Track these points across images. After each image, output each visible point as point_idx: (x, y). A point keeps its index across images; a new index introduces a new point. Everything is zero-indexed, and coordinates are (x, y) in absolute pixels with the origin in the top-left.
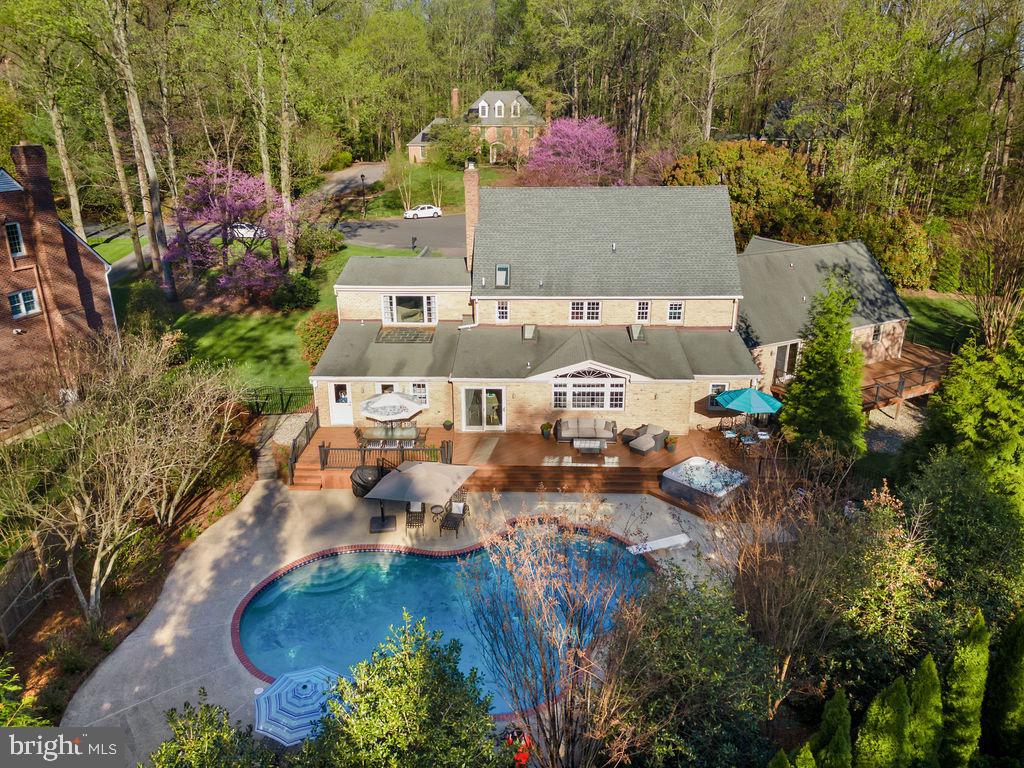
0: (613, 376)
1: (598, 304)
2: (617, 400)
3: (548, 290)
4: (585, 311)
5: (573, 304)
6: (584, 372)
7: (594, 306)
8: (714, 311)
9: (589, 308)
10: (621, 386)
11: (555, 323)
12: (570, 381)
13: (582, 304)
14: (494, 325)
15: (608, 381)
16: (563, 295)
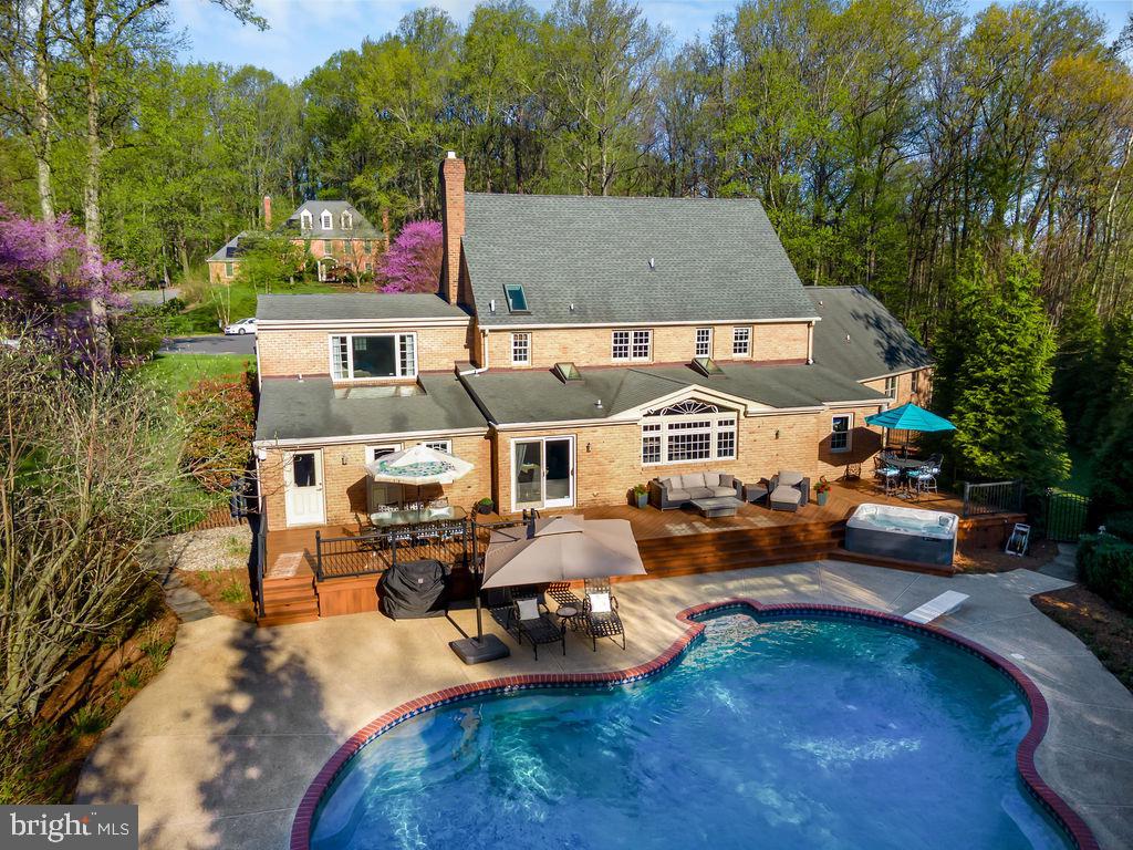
0: (722, 409)
1: (647, 334)
2: (727, 444)
3: (582, 315)
4: (631, 344)
5: (616, 335)
6: (683, 406)
7: (642, 337)
9: (636, 341)
10: (732, 423)
11: (593, 363)
12: (664, 420)
13: (627, 335)
14: (511, 369)
15: (715, 417)
16: (603, 321)
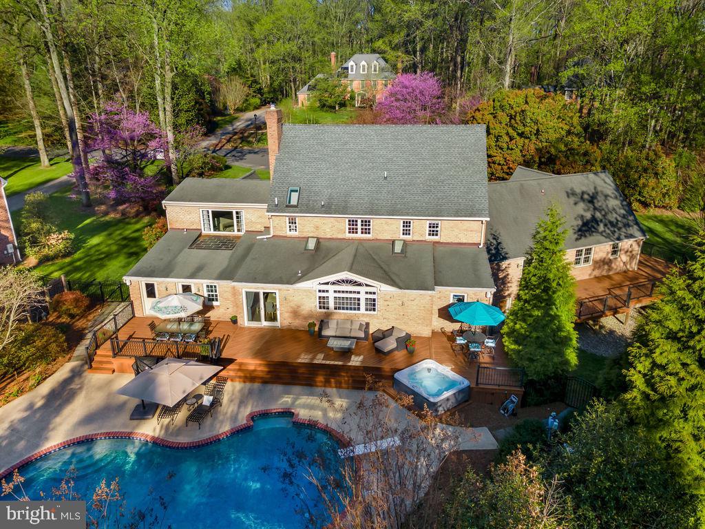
0: (367, 285)
1: (369, 222)
2: (372, 305)
3: (328, 209)
4: (359, 227)
5: (349, 221)
6: (343, 281)
7: (366, 223)
8: (467, 230)
9: (362, 225)
10: (374, 293)
11: (334, 237)
12: (331, 288)
13: (356, 221)
14: (286, 237)
15: (363, 289)
16: (340, 214)
